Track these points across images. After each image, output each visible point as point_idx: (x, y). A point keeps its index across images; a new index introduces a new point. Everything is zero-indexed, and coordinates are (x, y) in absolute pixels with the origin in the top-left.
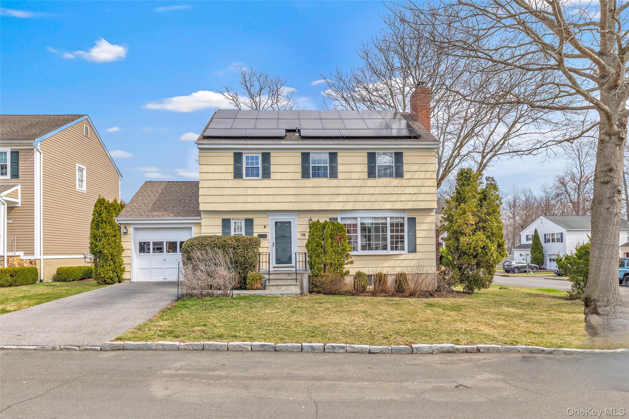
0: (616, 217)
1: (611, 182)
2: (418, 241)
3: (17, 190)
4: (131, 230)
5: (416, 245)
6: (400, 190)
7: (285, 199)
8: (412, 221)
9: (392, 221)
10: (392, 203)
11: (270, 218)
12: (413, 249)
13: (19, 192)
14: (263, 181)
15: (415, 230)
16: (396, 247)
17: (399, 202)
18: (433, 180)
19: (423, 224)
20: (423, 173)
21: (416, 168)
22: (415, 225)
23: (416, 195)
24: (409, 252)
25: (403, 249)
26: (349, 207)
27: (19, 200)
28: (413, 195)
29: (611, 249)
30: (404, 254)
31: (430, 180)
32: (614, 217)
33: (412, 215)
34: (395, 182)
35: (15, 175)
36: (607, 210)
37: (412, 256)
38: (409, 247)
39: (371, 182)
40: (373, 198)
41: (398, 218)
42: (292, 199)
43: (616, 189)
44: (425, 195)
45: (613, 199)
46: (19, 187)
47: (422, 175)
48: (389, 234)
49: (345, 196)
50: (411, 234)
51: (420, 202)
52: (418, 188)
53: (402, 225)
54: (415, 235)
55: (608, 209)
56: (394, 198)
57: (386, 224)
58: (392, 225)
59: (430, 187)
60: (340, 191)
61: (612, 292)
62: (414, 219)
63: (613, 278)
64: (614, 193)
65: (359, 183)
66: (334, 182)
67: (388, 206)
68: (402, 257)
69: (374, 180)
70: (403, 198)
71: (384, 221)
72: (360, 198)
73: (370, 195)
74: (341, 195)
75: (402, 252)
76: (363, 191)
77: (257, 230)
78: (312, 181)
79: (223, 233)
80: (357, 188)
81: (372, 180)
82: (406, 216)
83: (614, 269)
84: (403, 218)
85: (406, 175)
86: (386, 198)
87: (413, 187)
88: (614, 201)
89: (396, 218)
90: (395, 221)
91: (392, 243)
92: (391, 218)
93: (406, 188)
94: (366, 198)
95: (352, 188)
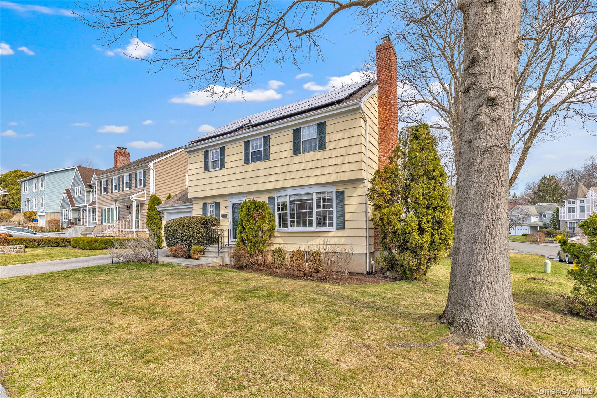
0: (487, 155)
1: (474, 86)
2: (347, 217)
3: (144, 193)
4: (166, 213)
5: (344, 221)
6: (322, 163)
7: (234, 183)
8: (341, 195)
9: (319, 196)
10: (316, 178)
11: (229, 200)
12: (341, 226)
13: (146, 194)
14: (221, 171)
15: (344, 205)
16: (324, 224)
17: (322, 176)
18: (357, 146)
19: (352, 198)
20: (348, 140)
21: (339, 135)
22: (344, 199)
23: (340, 166)
24: (337, 229)
25: (331, 225)
26: (279, 185)
27: (145, 199)
28: (336, 166)
29: (474, 222)
30: (333, 231)
31: (355, 147)
32: (482, 157)
33: (340, 188)
34: (319, 154)
35: (144, 185)
36: (469, 145)
37: (340, 233)
38: (337, 223)
39: (297, 159)
40: (299, 174)
41: (325, 193)
42: (239, 183)
43: (484, 97)
44: (349, 164)
45: (477, 120)
46: (145, 192)
47: (346, 143)
48: (315, 210)
49: (275, 176)
50: (339, 209)
51: (344, 173)
52: (342, 158)
53: (330, 200)
54: (343, 210)
55: (470, 142)
56: (317, 172)
57: (312, 199)
58: (318, 200)
59: (355, 155)
60: (272, 171)
61: (470, 311)
62: (343, 192)
63: (474, 280)
64: (480, 107)
65: (287, 161)
66: (267, 164)
67: (312, 181)
68: (330, 235)
69: (300, 156)
70: (327, 171)
71: (310, 197)
72: (288, 176)
73: (295, 172)
74: (272, 175)
75: (331, 229)
76: (291, 168)
77: (222, 211)
78: (252, 166)
79: (203, 214)
80: (286, 166)
81: (298, 157)
82: (334, 189)
83: (479, 264)
84: (331, 192)
85: (329, 146)
86: (310, 173)
87: (336, 158)
88: (479, 124)
89: (323, 193)
90: (321, 196)
91: (319, 219)
92: (317, 193)
93: (329, 159)
94: (293, 175)
95: (281, 167)
